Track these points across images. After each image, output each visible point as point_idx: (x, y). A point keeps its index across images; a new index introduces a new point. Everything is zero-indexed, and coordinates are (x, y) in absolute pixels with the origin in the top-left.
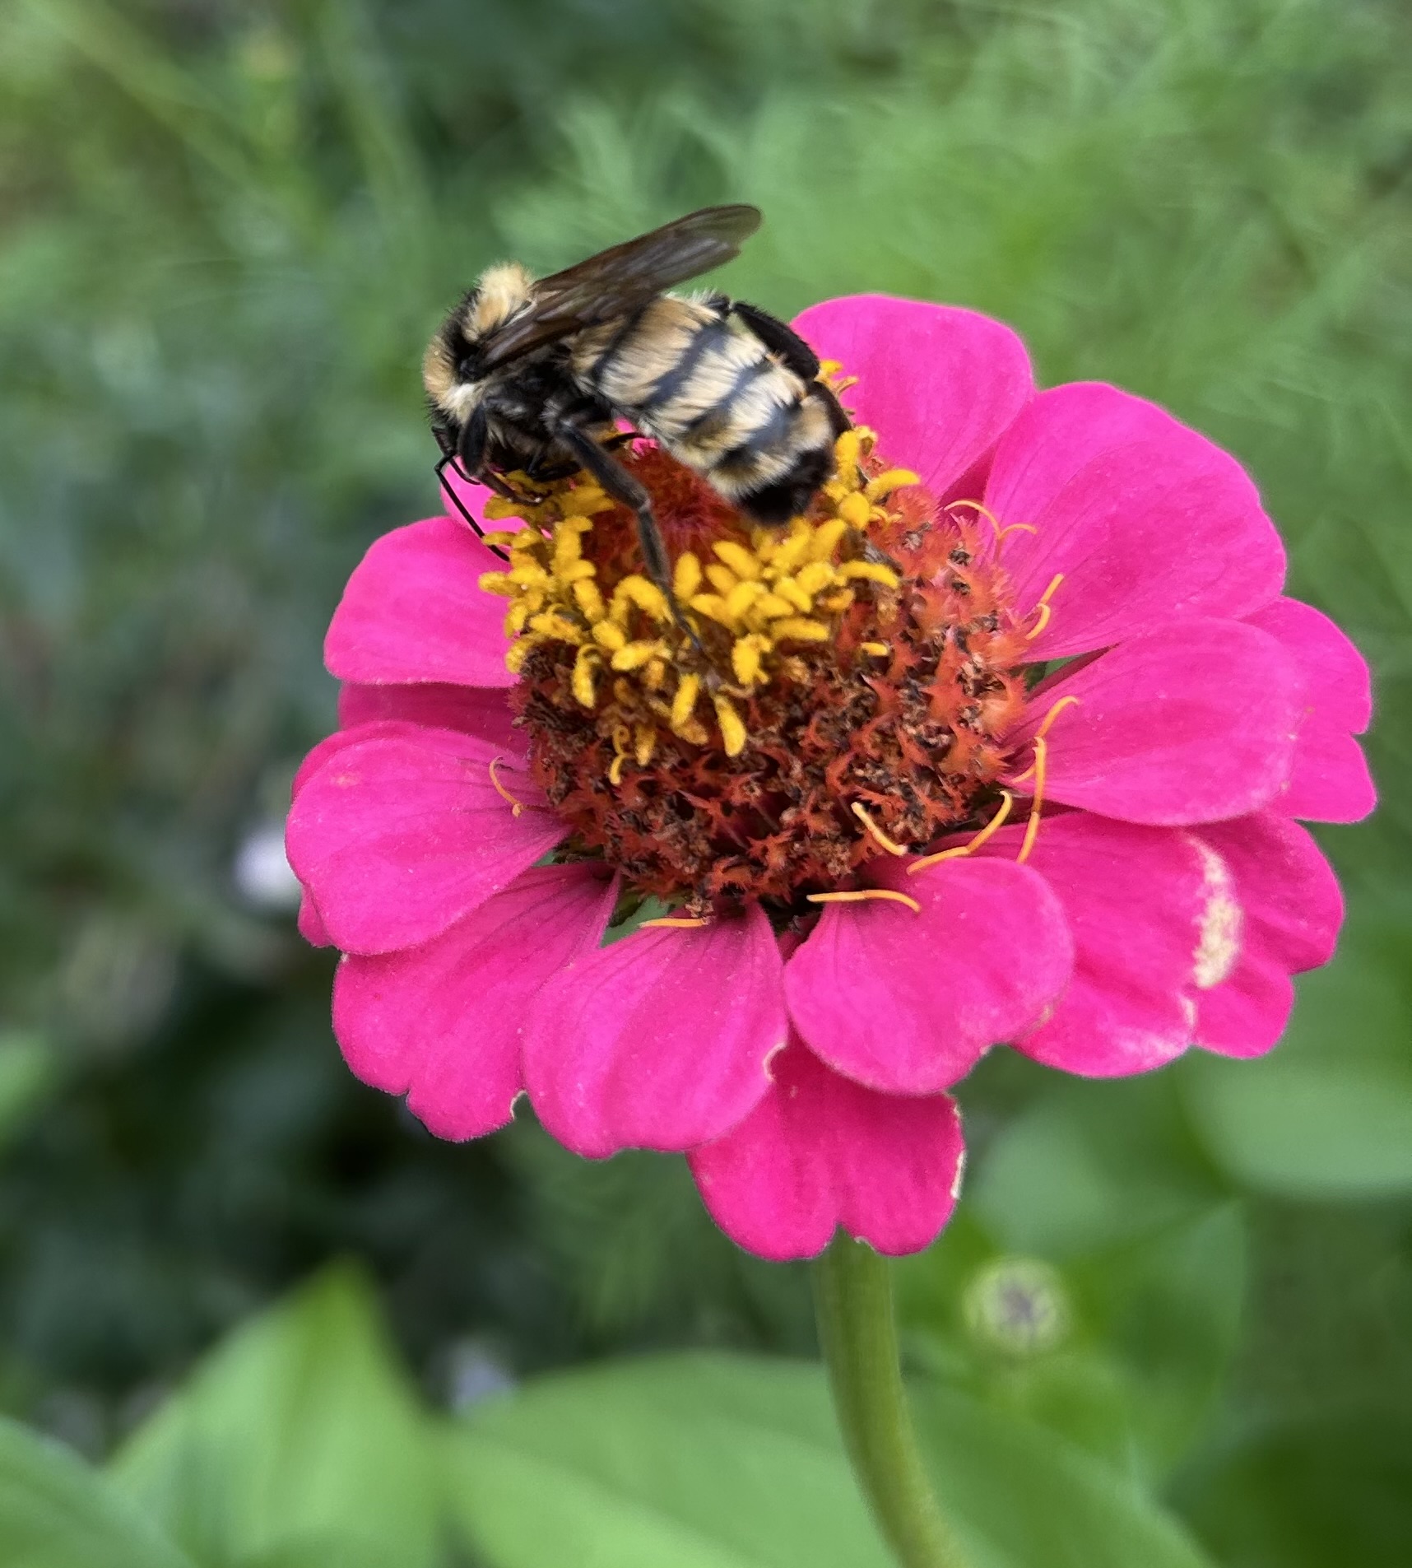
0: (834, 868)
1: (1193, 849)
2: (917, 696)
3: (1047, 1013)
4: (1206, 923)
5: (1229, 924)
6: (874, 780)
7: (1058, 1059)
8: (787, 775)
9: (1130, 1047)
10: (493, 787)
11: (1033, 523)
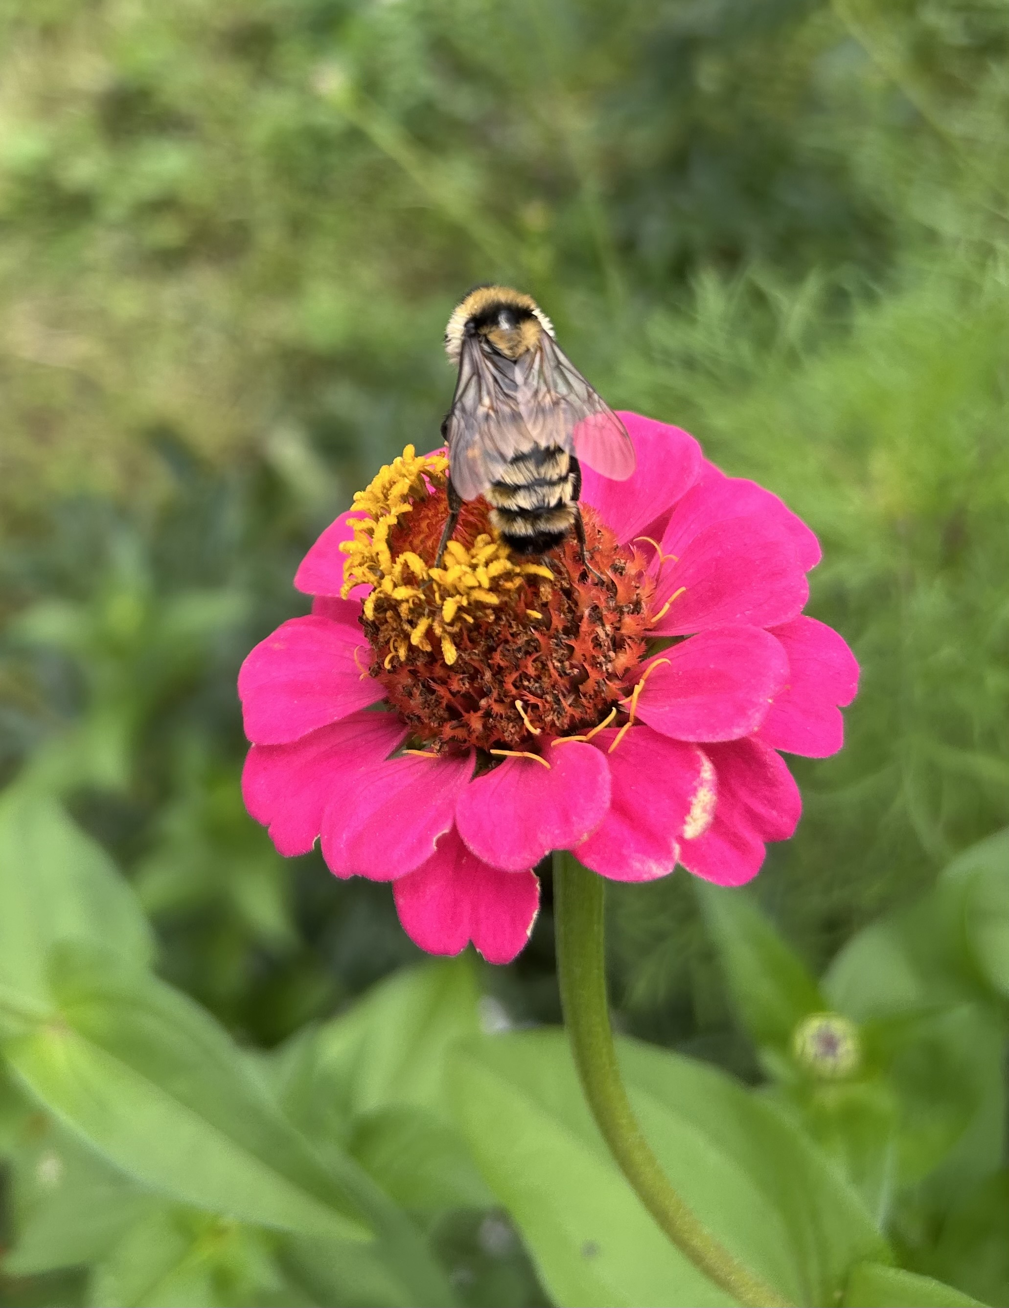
0: (507, 737)
1: (698, 757)
2: (561, 645)
3: (585, 837)
4: (695, 801)
5: (707, 803)
6: (533, 689)
7: (595, 865)
8: (482, 679)
9: (637, 865)
10: (353, 661)
11: (676, 555)
